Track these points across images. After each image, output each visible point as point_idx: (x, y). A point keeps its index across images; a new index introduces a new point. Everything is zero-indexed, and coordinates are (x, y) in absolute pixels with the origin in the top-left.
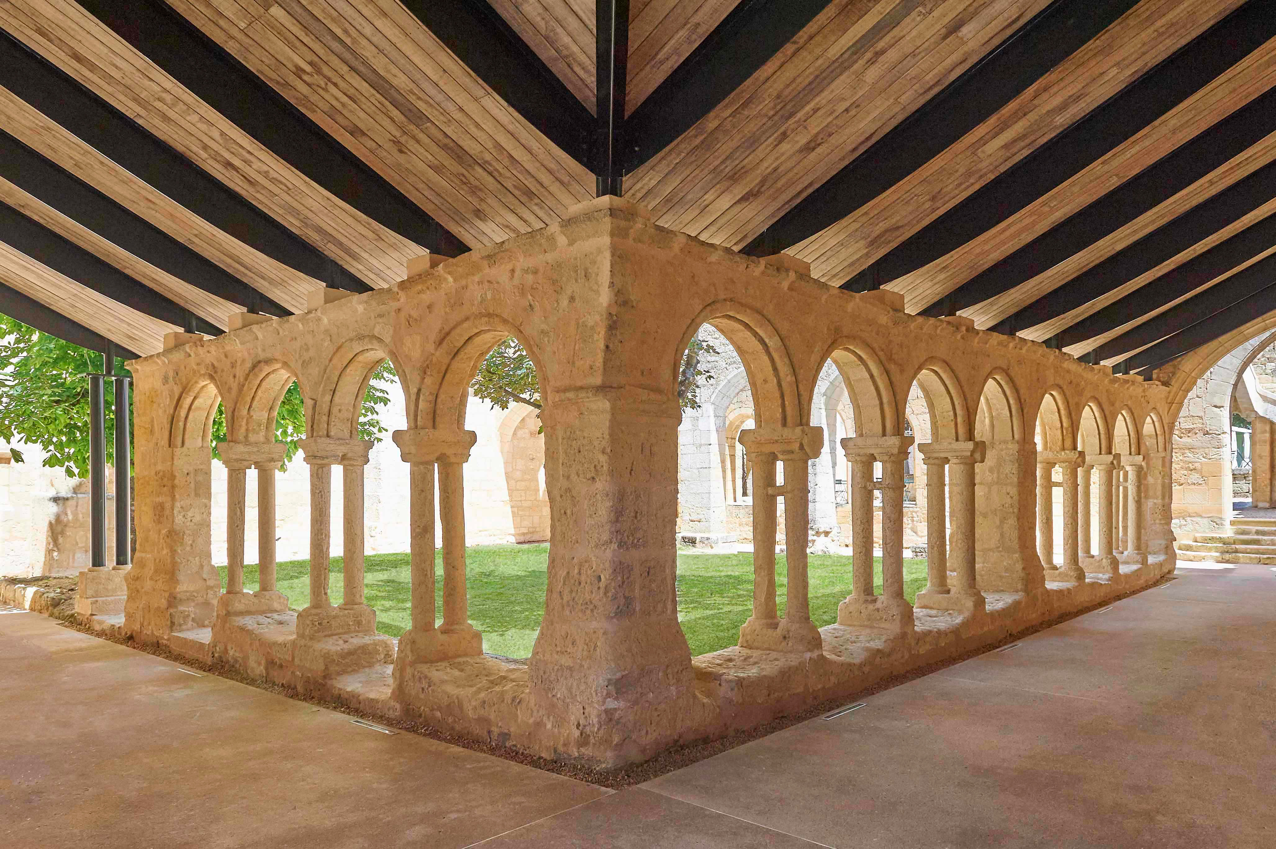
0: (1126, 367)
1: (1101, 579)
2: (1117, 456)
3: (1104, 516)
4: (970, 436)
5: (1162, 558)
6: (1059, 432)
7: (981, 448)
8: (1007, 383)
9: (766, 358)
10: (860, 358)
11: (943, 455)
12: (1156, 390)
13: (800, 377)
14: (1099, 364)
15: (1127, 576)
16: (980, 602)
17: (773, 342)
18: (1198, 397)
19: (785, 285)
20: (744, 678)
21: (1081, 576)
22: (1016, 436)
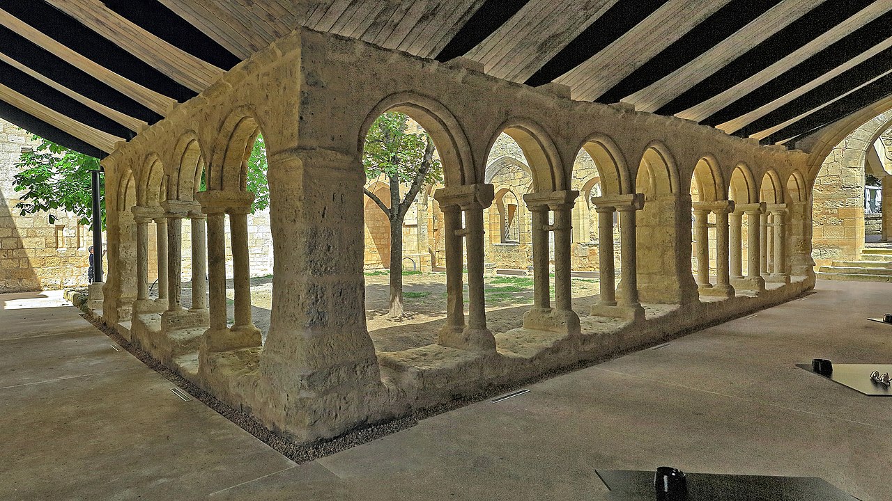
0: (772, 139)
1: (749, 294)
2: (764, 204)
3: (752, 248)
4: (632, 189)
5: (802, 278)
6: (713, 187)
7: (640, 199)
8: (664, 151)
9: (446, 135)
10: (532, 134)
11: (610, 205)
12: (798, 156)
13: (473, 148)
14: (748, 137)
15: (771, 291)
16: (640, 312)
17: (450, 122)
18: (835, 161)
19: (459, 79)
20: (425, 371)
21: (731, 291)
22: (673, 191)
